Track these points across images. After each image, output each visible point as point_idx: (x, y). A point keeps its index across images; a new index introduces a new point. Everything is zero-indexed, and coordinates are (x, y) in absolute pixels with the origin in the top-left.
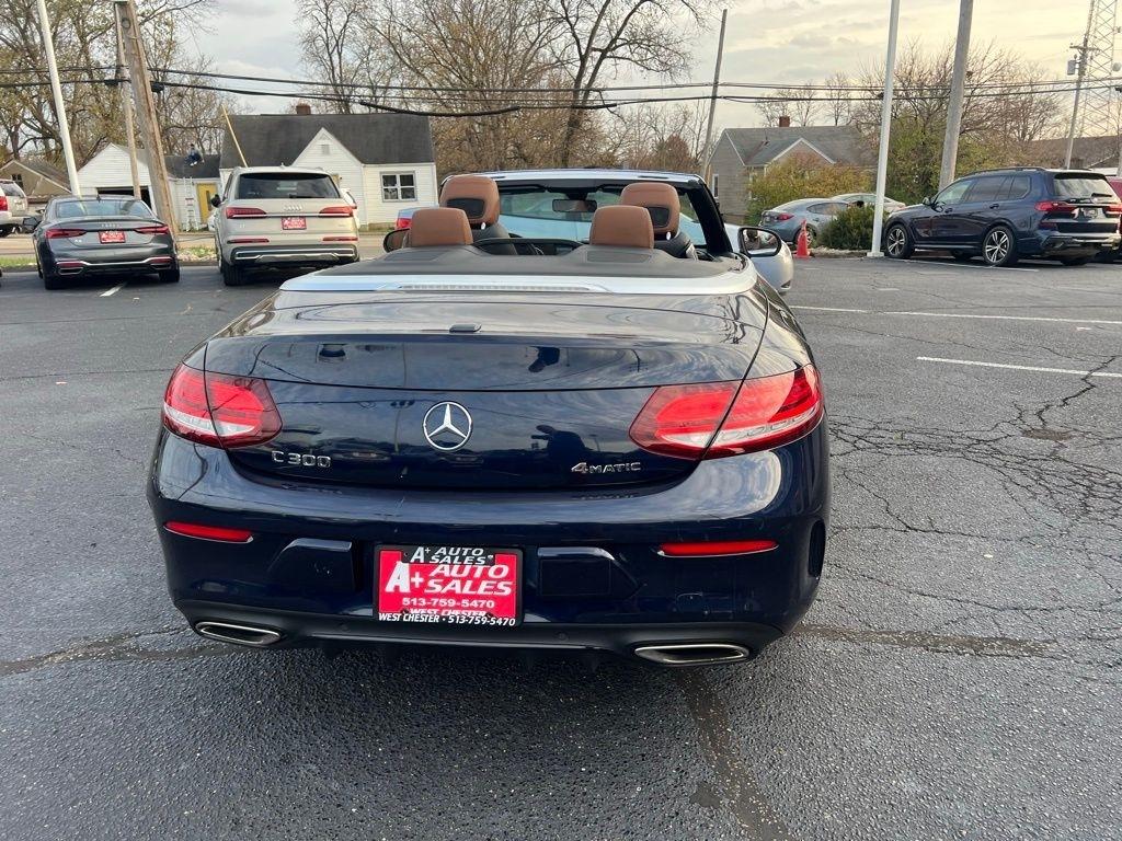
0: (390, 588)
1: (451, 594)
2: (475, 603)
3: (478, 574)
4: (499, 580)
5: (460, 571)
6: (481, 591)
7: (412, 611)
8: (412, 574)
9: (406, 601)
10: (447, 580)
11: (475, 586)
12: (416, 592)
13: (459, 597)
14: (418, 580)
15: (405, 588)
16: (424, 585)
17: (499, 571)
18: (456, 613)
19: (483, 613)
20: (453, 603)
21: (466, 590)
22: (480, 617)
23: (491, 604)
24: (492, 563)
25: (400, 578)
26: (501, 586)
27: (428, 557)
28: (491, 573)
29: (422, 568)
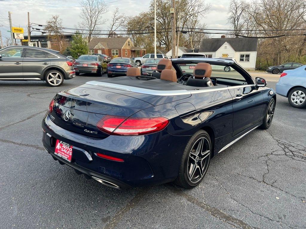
0: (57, 148)
1: (64, 152)
2: (66, 155)
3: (68, 149)
4: (70, 152)
5: (66, 148)
6: (68, 153)
7: (59, 154)
9: (58, 151)
10: (64, 149)
11: (67, 152)
12: (60, 150)
13: (65, 153)
14: (60, 147)
15: (59, 149)
17: (71, 150)
18: (64, 156)
21: (66, 152)
22: (66, 158)
23: (68, 156)
24: (70, 147)
25: (58, 146)
27: (62, 143)
29: (61, 145)
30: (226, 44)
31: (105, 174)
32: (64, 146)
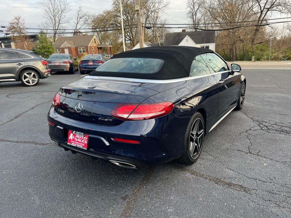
0: (70, 138)
1: (78, 141)
2: (81, 144)
3: (82, 138)
4: (85, 140)
5: (80, 137)
6: (82, 142)
7: (72, 143)
8: (73, 136)
9: (72, 141)
10: (78, 138)
11: (82, 141)
12: (73, 140)
13: (79, 142)
14: (74, 137)
15: (72, 139)
16: (74, 139)
17: (85, 138)
18: (78, 145)
19: (82, 146)
20: (78, 143)
21: (80, 141)
22: (81, 147)
23: (84, 145)
24: (84, 136)
25: (71, 137)
26: (85, 141)
27: (75, 133)
28: (84, 139)
29: (74, 135)
30: (187, 38)
31: (123, 156)
32: (77, 136)
